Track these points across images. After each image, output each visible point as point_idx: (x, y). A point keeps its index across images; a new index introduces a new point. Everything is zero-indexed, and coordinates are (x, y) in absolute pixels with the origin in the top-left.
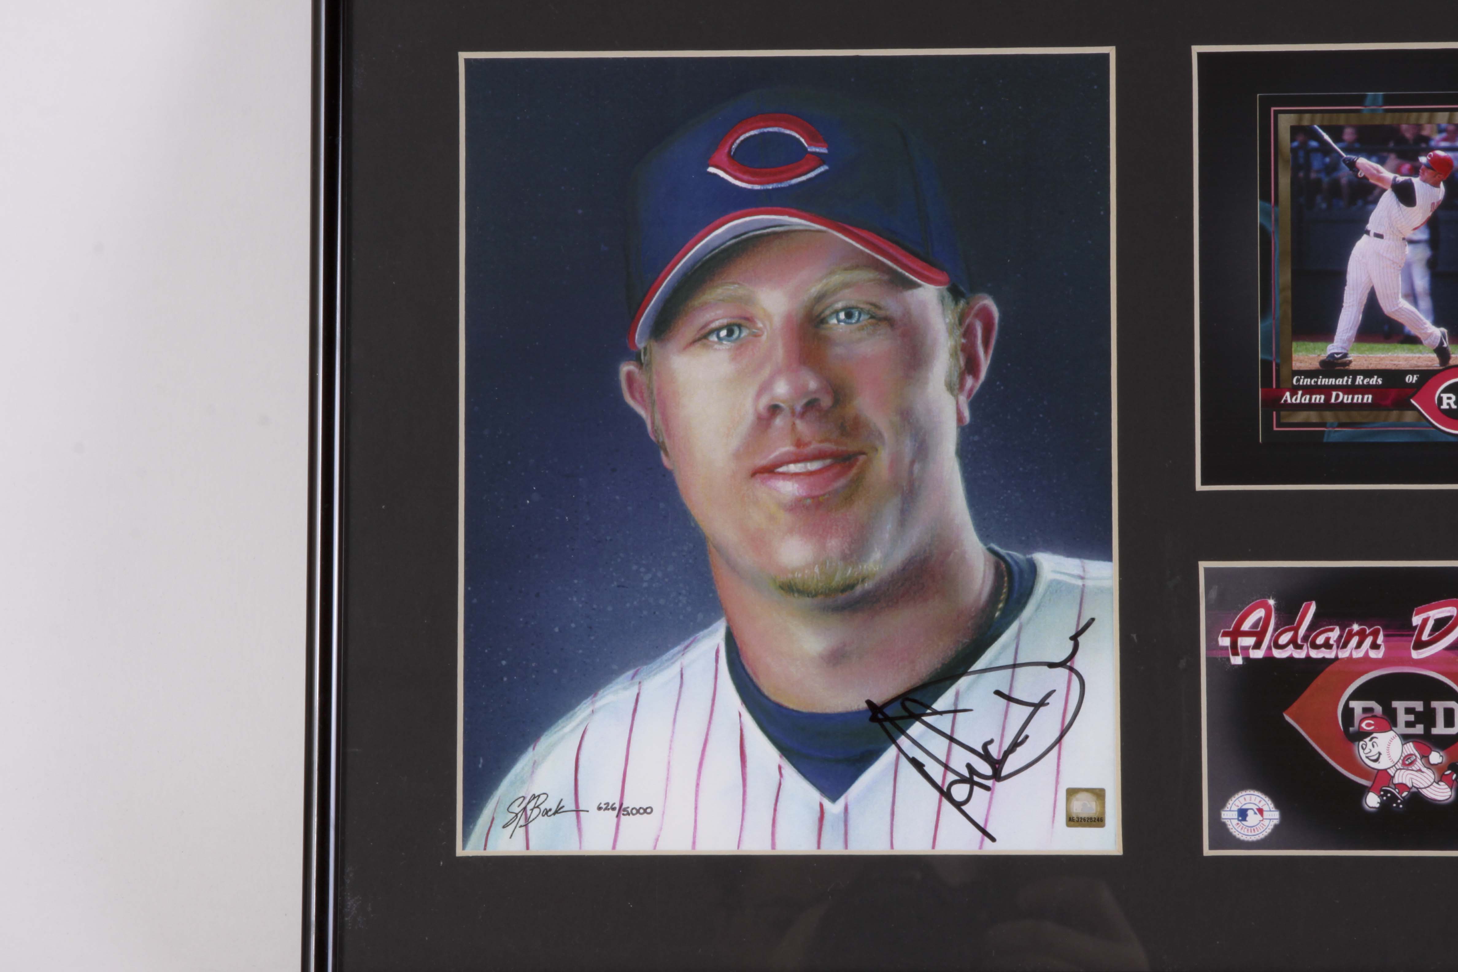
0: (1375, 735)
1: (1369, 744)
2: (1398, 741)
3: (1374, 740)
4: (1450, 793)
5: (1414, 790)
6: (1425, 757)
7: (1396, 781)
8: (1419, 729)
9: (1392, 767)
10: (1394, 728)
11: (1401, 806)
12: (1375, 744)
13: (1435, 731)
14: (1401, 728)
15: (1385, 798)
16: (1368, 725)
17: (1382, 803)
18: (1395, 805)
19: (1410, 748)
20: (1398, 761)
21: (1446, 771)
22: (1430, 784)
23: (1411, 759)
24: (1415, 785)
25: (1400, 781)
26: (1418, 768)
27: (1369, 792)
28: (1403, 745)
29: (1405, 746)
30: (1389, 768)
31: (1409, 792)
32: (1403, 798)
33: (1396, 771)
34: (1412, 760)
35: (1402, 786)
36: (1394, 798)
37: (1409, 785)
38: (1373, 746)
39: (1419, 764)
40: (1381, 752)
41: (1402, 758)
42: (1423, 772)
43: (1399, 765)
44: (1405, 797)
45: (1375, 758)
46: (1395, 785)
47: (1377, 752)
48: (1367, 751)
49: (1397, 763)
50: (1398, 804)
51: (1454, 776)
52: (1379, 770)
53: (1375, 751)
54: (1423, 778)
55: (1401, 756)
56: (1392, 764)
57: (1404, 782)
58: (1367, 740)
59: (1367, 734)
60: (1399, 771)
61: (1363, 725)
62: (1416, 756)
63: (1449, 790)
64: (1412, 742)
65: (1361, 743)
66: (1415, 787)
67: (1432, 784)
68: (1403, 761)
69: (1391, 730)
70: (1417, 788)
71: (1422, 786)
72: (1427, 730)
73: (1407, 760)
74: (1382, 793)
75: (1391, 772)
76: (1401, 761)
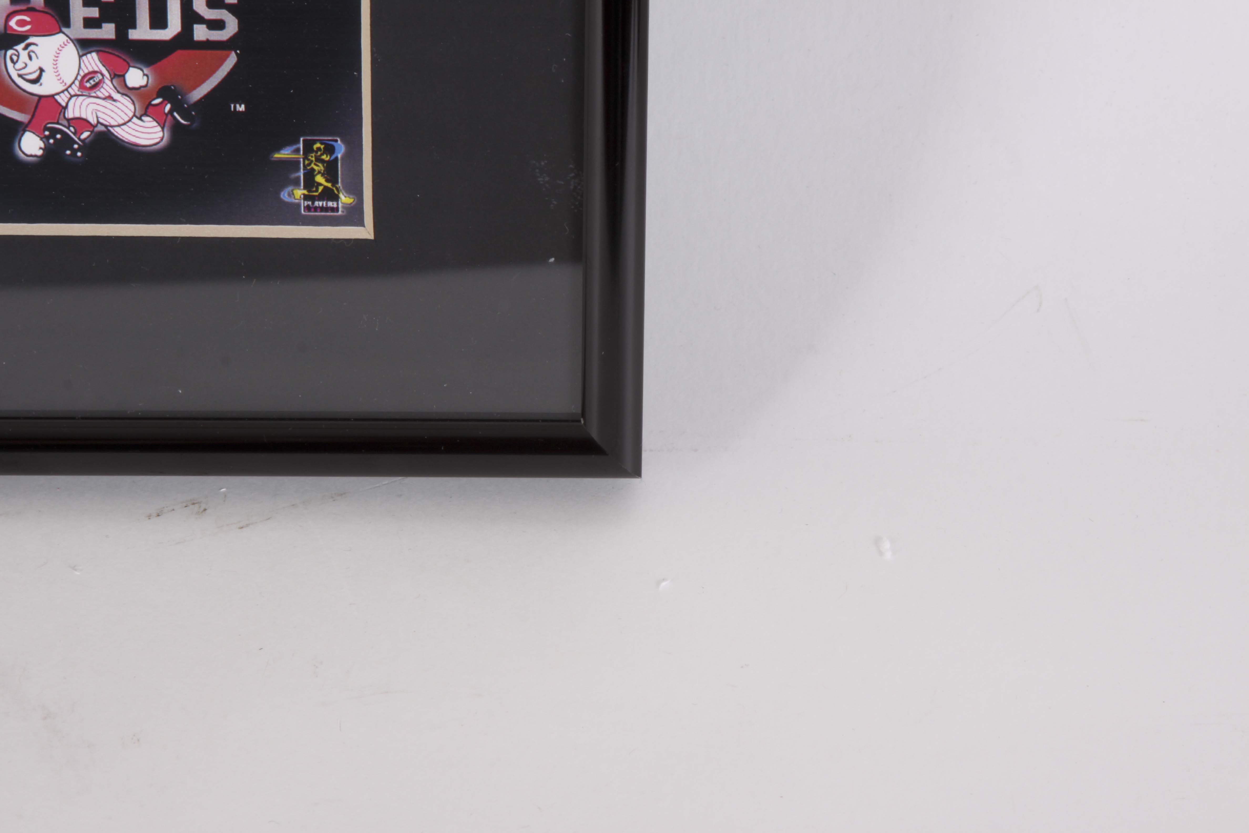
0: (31, 40)
1: (24, 55)
2: (71, 50)
3: (32, 48)
4: (161, 134)
5: (100, 128)
6: (119, 76)
7: (70, 114)
8: (108, 31)
9: (63, 92)
10: (65, 30)
11: (79, 154)
12: (33, 54)
13: (134, 35)
14: (77, 29)
15: (51, 141)
16: (21, 23)
17: (47, 149)
18: (68, 152)
19: (93, 61)
20: (73, 83)
21: (154, 99)
22: (127, 119)
23: (95, 79)
24: (101, 121)
25: (77, 115)
26: (107, 94)
27: (24, 131)
28: (80, 57)
29: (84, 58)
30: (58, 94)
31: (92, 132)
32: (83, 141)
33: (70, 99)
34: (97, 81)
35: (81, 123)
36: (67, 141)
37: (93, 121)
38: (30, 58)
39: (108, 88)
40: (44, 68)
41: (79, 78)
42: (115, 100)
43: (75, 89)
44: (85, 139)
45: (34, 76)
46: (69, 120)
47: (37, 68)
48: (19, 65)
49: (70, 86)
50: (74, 151)
51: (168, 107)
52: (40, 97)
53: (33, 66)
54: (116, 110)
55: (78, 74)
56: (61, 88)
57: (84, 116)
58: (20, 47)
59: (21, 38)
60: (74, 99)
61: (13, 23)
62: (103, 75)
63: (159, 129)
64: (98, 52)
65: (10, 52)
66: (102, 124)
67: (130, 121)
68: (81, 82)
69: (61, 31)
70: (106, 126)
71: (113, 123)
72: (121, 32)
73: (88, 81)
74: (47, 133)
75: (62, 99)
76: (77, 83)
